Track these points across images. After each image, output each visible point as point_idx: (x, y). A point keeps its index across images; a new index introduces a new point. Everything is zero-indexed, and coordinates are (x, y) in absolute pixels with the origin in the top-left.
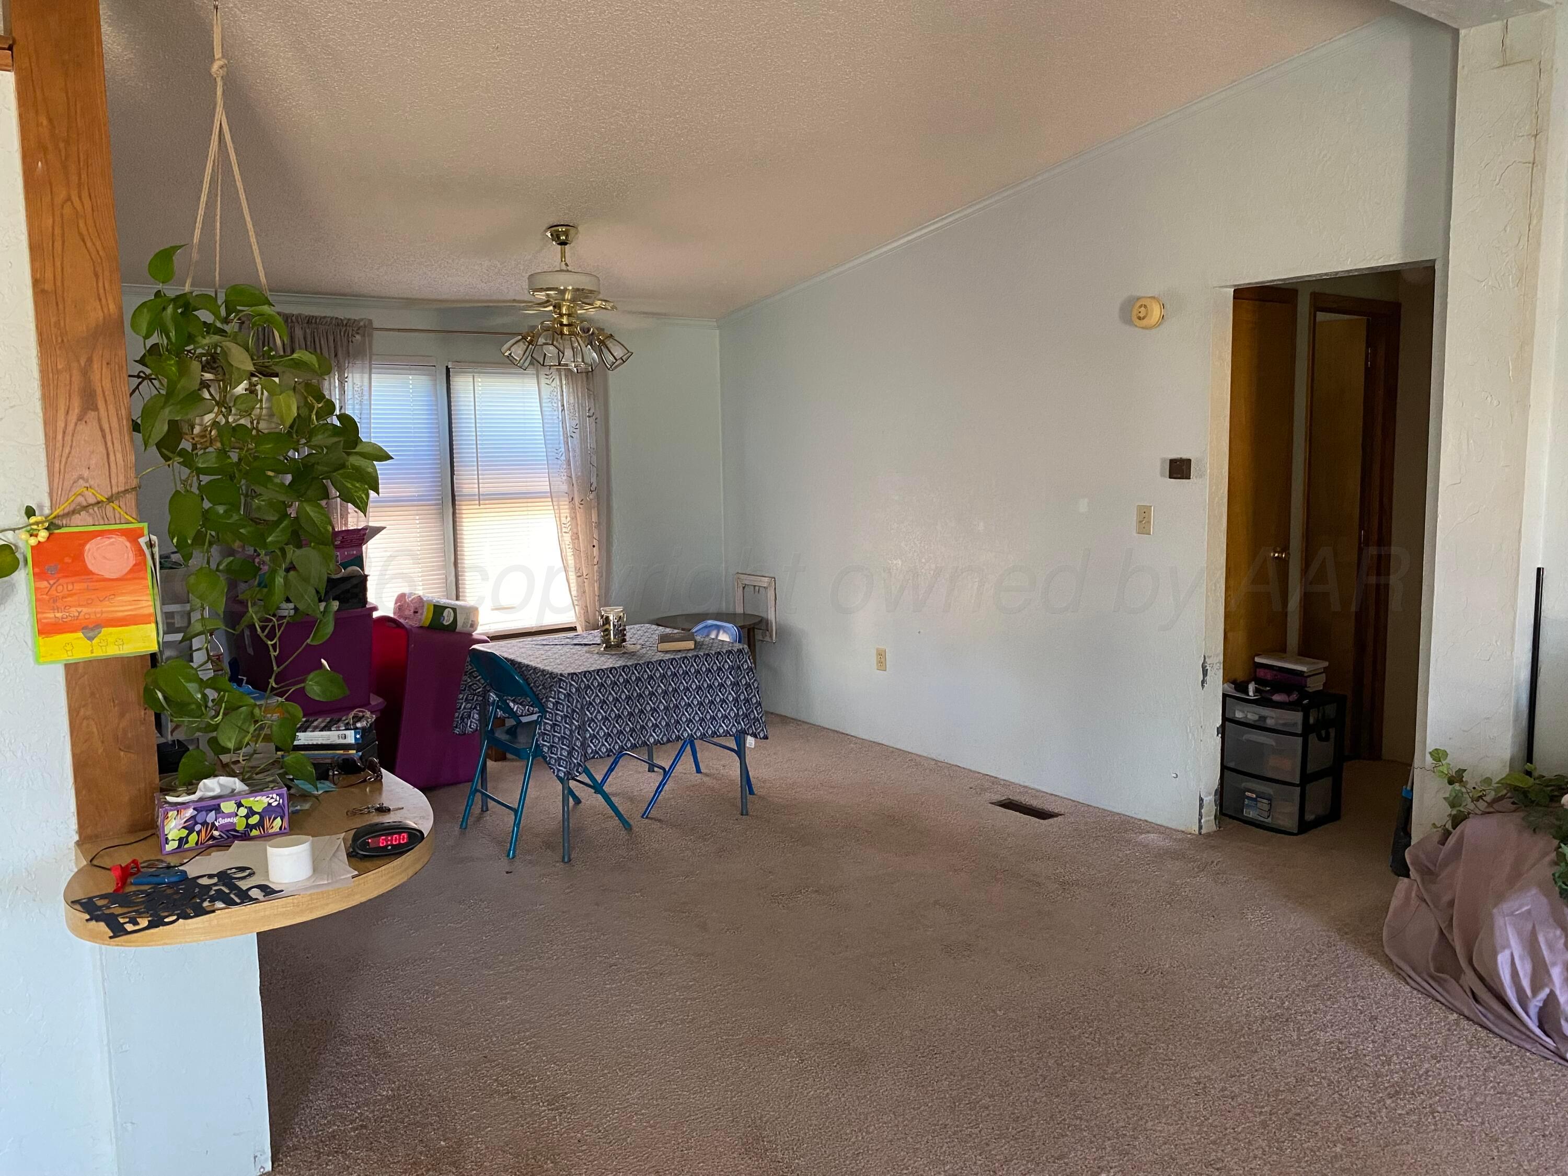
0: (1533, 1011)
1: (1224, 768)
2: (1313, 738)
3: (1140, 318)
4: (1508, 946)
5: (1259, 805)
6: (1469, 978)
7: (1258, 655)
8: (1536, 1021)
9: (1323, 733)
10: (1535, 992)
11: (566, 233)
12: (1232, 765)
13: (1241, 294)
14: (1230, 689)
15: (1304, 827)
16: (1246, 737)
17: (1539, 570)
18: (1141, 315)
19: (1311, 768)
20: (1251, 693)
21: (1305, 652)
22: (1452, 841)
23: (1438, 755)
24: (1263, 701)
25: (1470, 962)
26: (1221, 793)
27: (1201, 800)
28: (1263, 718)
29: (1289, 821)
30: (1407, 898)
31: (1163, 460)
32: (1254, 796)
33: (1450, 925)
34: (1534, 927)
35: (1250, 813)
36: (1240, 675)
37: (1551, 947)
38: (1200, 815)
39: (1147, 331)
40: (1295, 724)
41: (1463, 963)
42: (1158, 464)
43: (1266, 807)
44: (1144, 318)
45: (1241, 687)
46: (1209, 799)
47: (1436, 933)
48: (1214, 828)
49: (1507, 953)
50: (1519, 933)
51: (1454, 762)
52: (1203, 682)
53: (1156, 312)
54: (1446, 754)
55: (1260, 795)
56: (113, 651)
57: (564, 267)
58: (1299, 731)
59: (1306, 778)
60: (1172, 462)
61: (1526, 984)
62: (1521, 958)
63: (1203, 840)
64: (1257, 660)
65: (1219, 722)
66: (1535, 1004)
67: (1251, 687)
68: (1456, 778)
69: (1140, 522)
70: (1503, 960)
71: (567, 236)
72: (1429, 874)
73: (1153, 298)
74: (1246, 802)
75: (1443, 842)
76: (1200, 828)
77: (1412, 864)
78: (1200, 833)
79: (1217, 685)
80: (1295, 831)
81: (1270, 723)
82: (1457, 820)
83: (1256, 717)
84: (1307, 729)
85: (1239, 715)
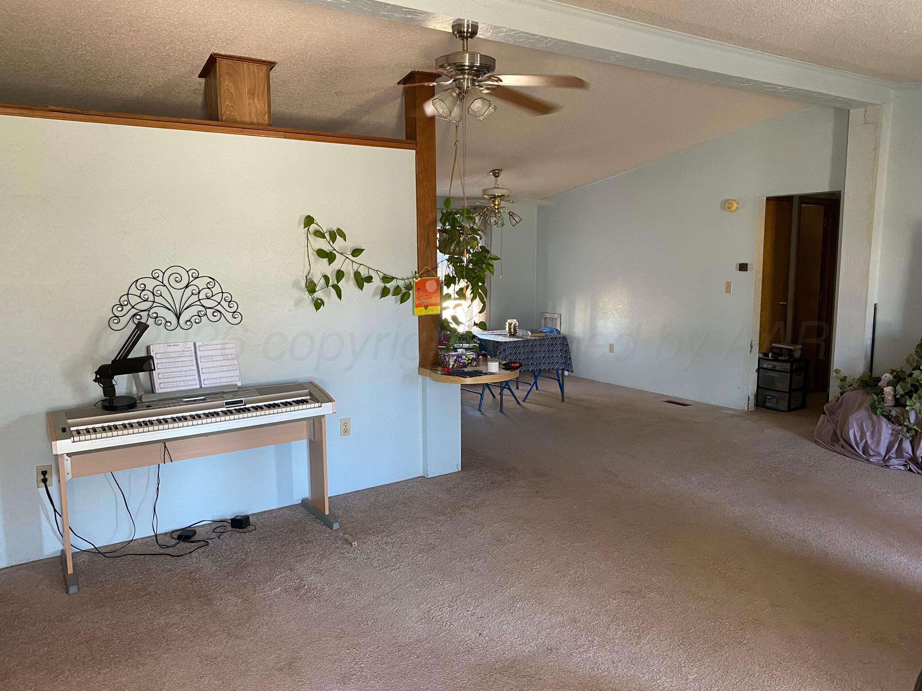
0: (861, 448)
1: (758, 387)
2: (794, 374)
3: (728, 208)
4: (853, 427)
5: (773, 401)
6: (842, 442)
7: (774, 343)
8: (861, 450)
9: (799, 373)
10: (861, 441)
11: (498, 173)
12: (762, 386)
13: (768, 199)
14: (761, 356)
15: (790, 410)
16: (767, 374)
17: (875, 304)
18: (729, 207)
19: (793, 387)
20: (770, 357)
21: (794, 341)
22: (840, 400)
23: (837, 371)
24: (775, 359)
25: (842, 436)
26: (757, 396)
27: (749, 397)
28: (775, 366)
29: (785, 408)
30: (823, 422)
31: (737, 264)
32: (770, 398)
33: (837, 429)
34: (862, 420)
35: (768, 404)
36: (765, 350)
37: (867, 426)
38: (748, 403)
39: (732, 213)
40: (788, 369)
41: (839, 437)
42: (735, 266)
43: (775, 402)
44: (730, 208)
45: (766, 355)
46: (752, 398)
47: (832, 431)
48: (754, 409)
49: (853, 430)
50: (857, 425)
51: (842, 374)
52: (751, 351)
53: (735, 206)
54: (840, 371)
55: (773, 397)
56: (430, 313)
57: (497, 186)
58: (789, 371)
59: (791, 391)
60: (740, 264)
61: (858, 439)
62: (857, 431)
63: (748, 413)
64: (773, 345)
65: (757, 368)
66: (861, 445)
67: (770, 355)
68: (844, 379)
69: (727, 288)
70: (851, 432)
71: (498, 174)
72: (832, 413)
73: (734, 200)
74: (767, 400)
75: (837, 401)
76: (748, 408)
77: (826, 410)
78: (748, 410)
79: (756, 355)
80: (787, 411)
81: (777, 368)
82: (842, 394)
83: (772, 366)
84: (792, 371)
85: (765, 366)
